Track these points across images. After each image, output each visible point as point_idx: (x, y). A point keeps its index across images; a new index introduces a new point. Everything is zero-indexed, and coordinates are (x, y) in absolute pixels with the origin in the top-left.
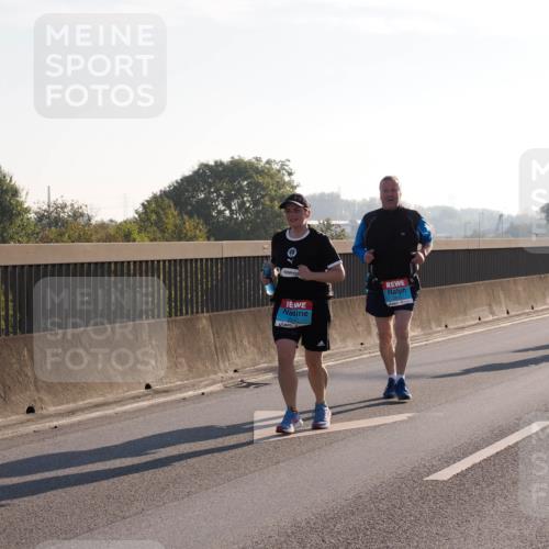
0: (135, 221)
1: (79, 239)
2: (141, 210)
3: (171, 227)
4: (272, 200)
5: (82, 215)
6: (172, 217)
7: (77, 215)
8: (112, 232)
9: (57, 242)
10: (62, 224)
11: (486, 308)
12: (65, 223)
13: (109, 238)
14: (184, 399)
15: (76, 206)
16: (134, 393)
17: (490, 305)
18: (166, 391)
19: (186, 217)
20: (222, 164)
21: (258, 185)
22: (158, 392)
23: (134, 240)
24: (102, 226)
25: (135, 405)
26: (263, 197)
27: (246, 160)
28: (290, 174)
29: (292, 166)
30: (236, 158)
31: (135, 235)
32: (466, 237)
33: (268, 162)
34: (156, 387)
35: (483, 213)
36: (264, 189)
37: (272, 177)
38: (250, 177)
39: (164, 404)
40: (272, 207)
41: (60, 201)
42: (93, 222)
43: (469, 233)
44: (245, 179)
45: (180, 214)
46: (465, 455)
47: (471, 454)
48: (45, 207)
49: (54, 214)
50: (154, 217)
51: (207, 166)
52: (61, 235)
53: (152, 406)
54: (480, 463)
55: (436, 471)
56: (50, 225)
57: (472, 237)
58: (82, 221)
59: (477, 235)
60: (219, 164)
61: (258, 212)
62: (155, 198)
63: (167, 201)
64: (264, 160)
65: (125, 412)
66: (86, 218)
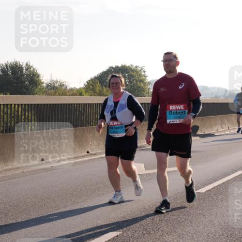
0: (84, 88)
1: (62, 95)
2: (86, 84)
3: (97, 91)
4: (137, 81)
5: (63, 85)
6: (98, 87)
7: (62, 85)
8: (75, 92)
9: (54, 95)
10: (55, 88)
11: (220, 126)
12: (57, 88)
13: (73, 95)
14: (102, 157)
15: (61, 82)
16: (82, 154)
17: (221, 125)
18: (95, 154)
19: (104, 87)
20: (118, 67)
21: (132, 76)
22: (92, 155)
23: (83, 96)
24: (72, 90)
25: (83, 159)
26: (133, 80)
27: (127, 65)
28: (144, 72)
29: (145, 69)
30: (123, 65)
31: (84, 93)
32: (212, 98)
33: (136, 67)
34: (91, 152)
35: (219, 89)
36: (133, 77)
37: (137, 72)
38: (129, 72)
39: (94, 159)
40: (137, 84)
41: (55, 80)
42: (68, 88)
43: (214, 96)
44: (127, 73)
45: (102, 86)
46: (211, 183)
47: (213, 182)
48: (49, 82)
49: (53, 85)
50: (91, 87)
51: (112, 67)
52: (55, 93)
53: (90, 160)
54: (217, 186)
55: (199, 189)
56: (51, 89)
57: (215, 98)
58: (63, 88)
59: (216, 97)
60: (117, 67)
61: (131, 86)
62: (92, 80)
63: (97, 81)
64: (134, 66)
65: (79, 162)
66: (65, 87)
